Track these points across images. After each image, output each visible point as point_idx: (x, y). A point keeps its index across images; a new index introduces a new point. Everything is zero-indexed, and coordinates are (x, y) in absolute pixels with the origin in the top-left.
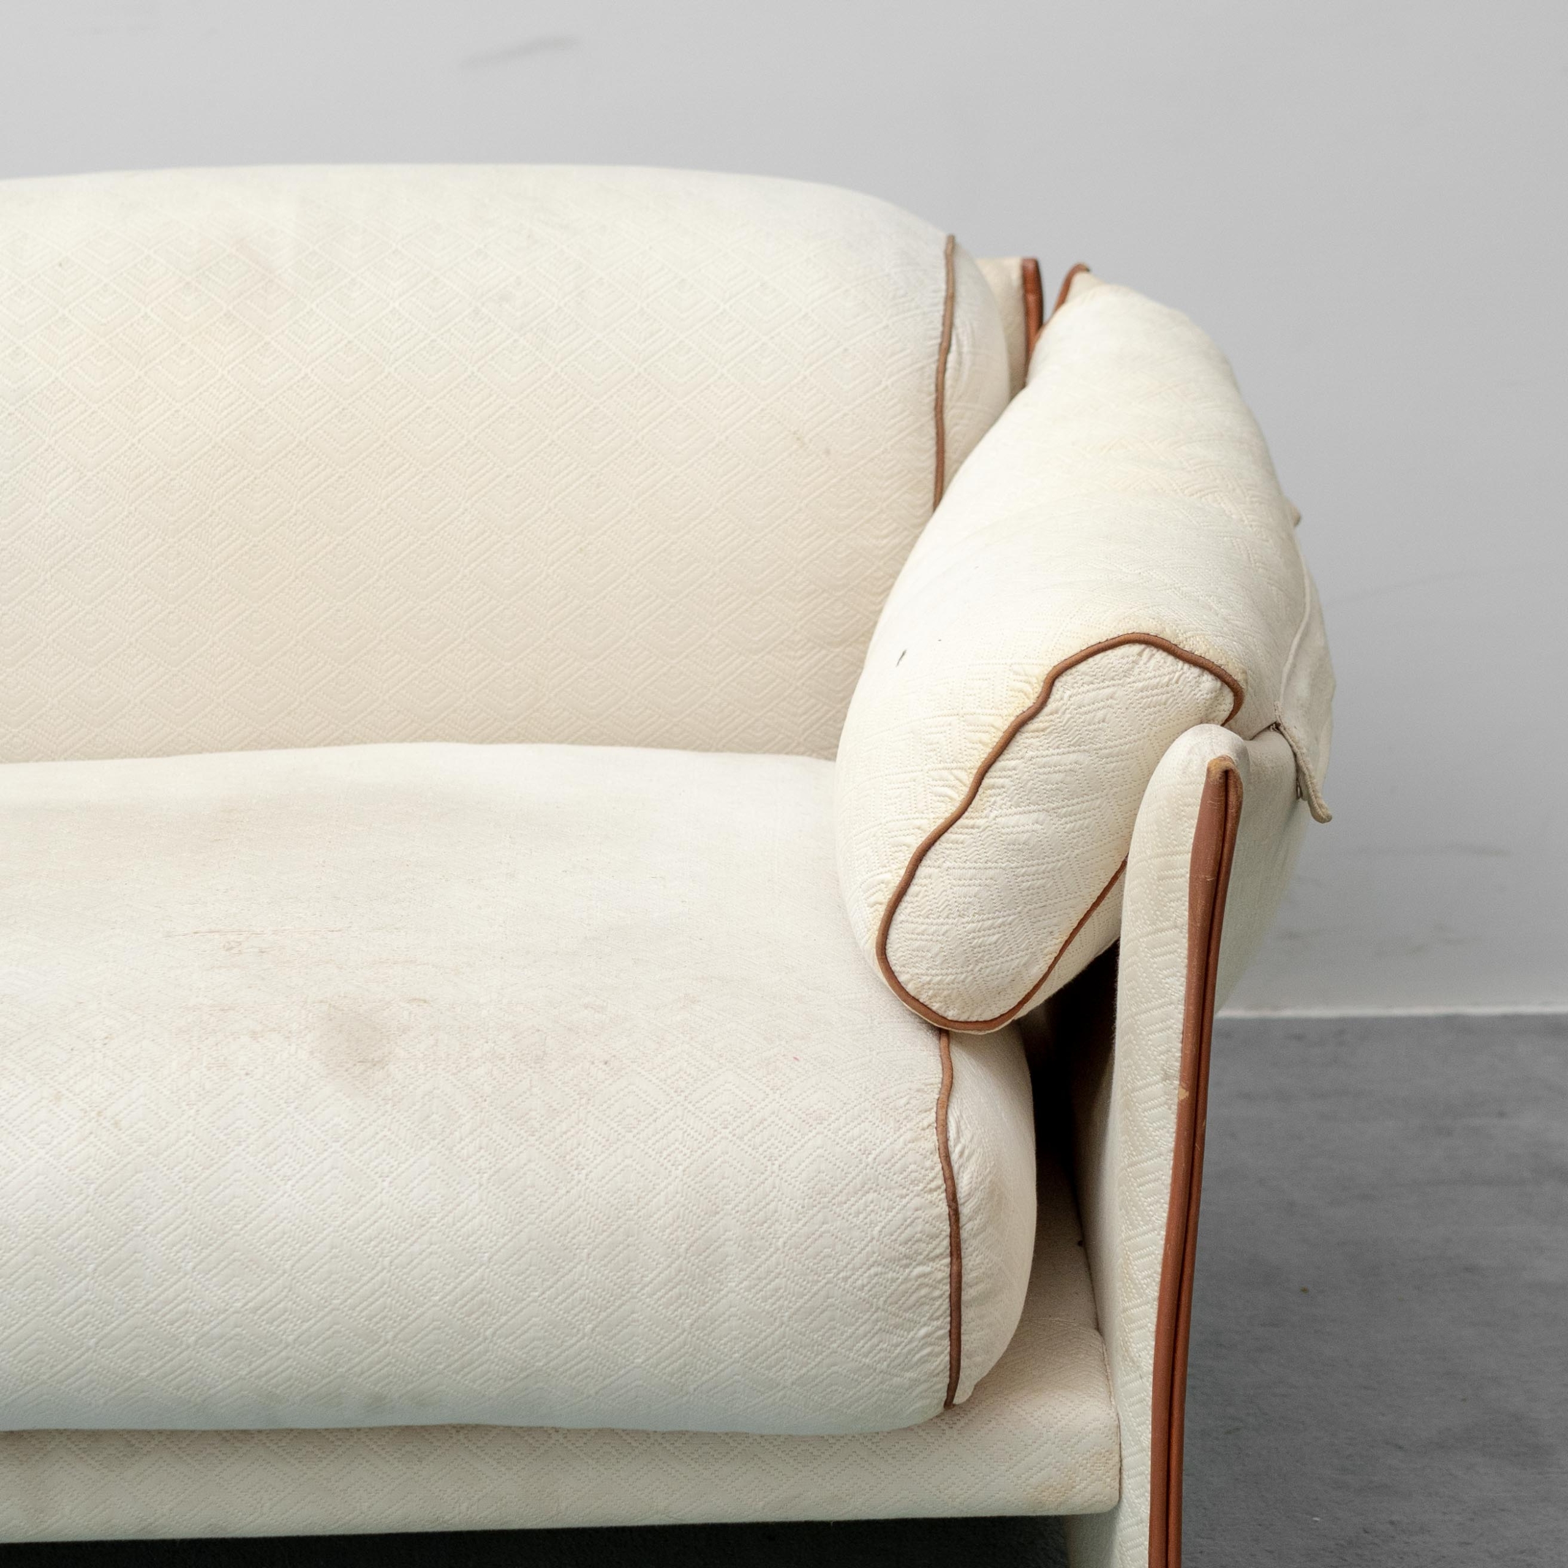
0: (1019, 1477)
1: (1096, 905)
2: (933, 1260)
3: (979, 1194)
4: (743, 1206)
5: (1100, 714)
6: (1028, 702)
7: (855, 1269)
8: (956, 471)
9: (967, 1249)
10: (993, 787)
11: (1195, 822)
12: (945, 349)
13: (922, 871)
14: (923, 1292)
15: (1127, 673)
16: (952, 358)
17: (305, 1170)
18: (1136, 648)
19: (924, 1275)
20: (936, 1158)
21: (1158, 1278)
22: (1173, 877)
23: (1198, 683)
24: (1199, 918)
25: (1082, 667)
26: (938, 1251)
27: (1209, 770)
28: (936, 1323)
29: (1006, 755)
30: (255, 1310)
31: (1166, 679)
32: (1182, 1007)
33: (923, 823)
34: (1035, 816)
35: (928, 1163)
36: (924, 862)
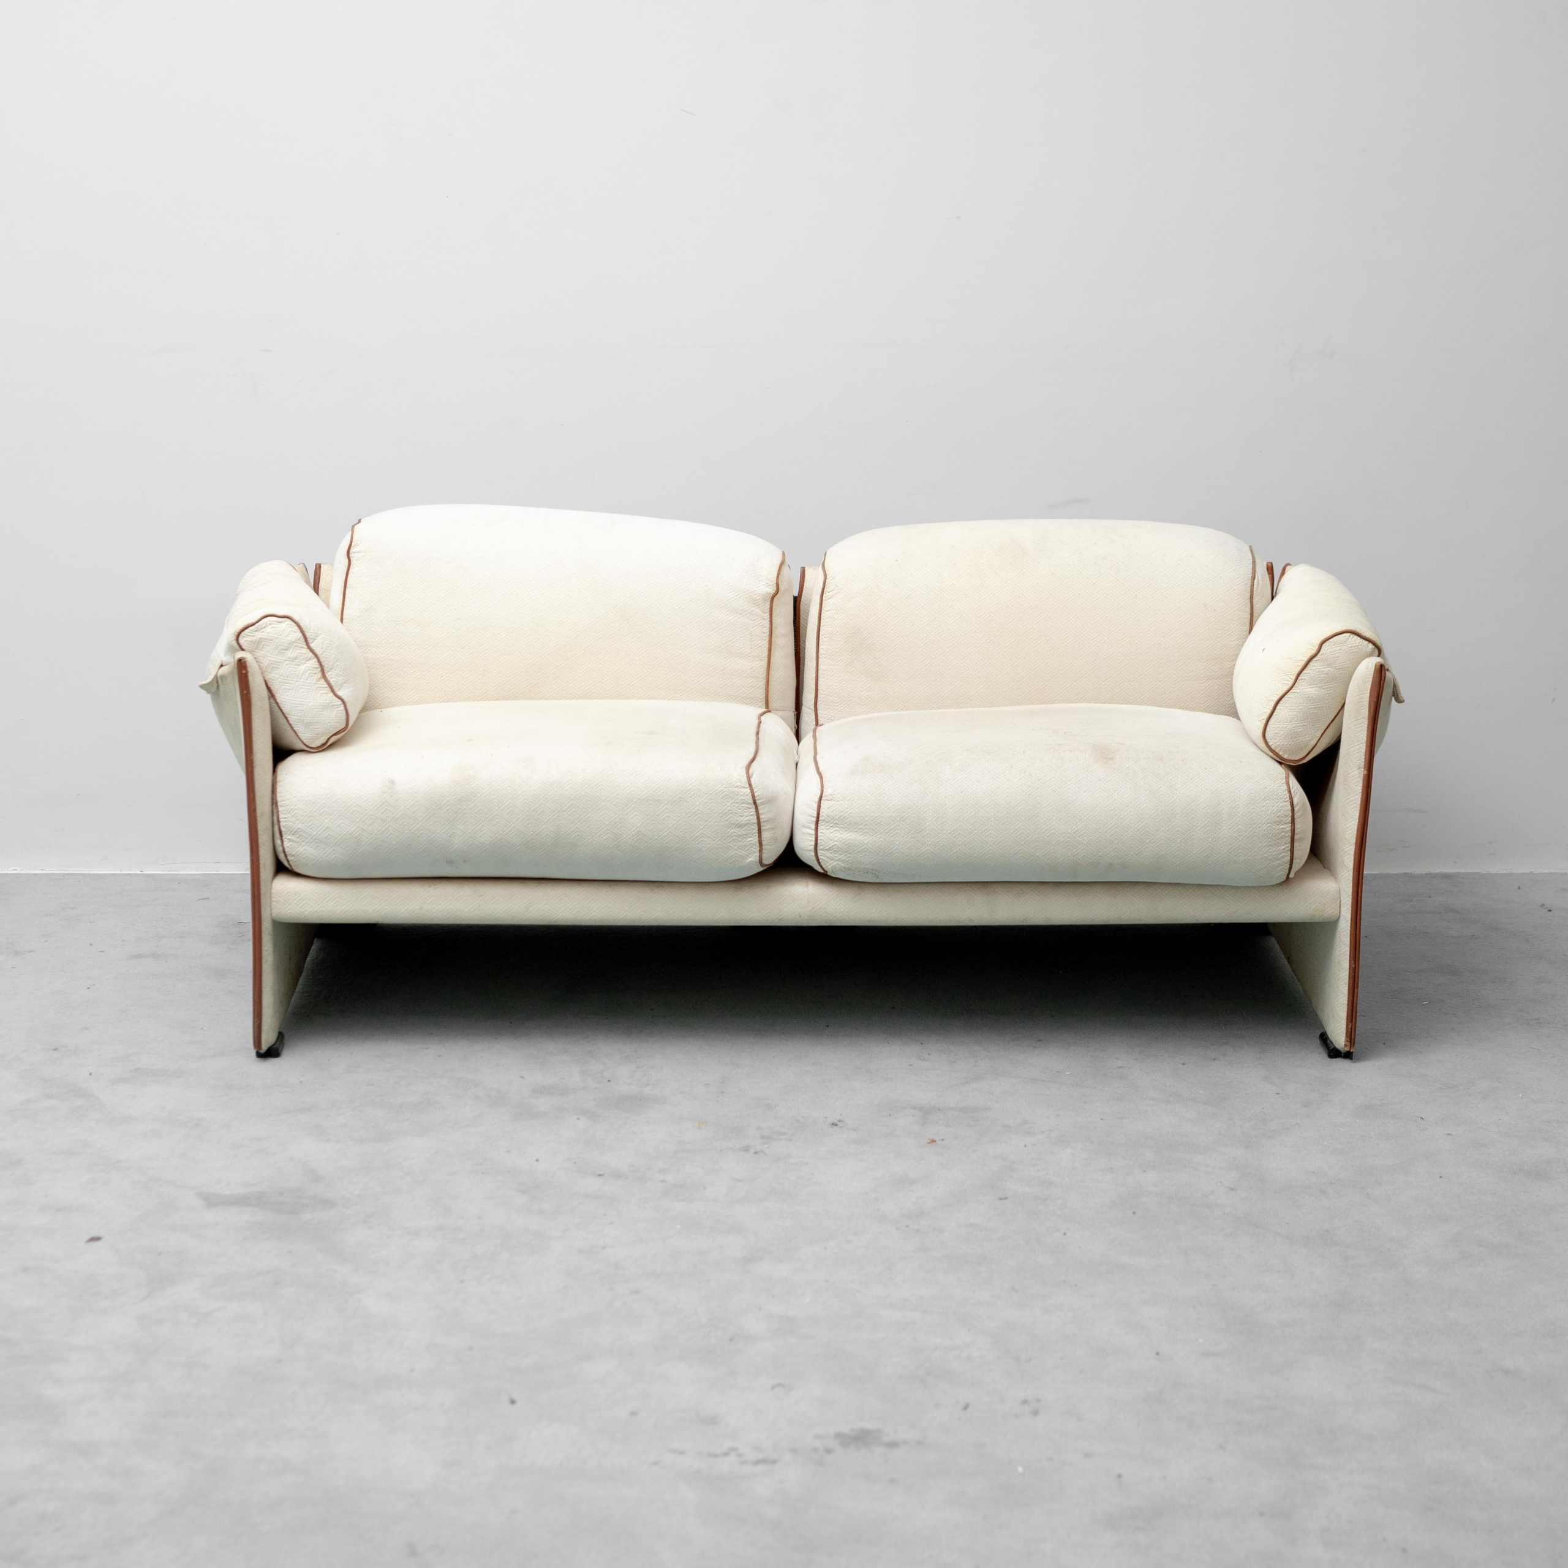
0: (1307, 906)
1: (1332, 721)
2: (1286, 824)
3: (1300, 805)
4: (1228, 803)
5: (1337, 655)
6: (1314, 652)
7: (1263, 824)
8: (1257, 620)
9: (1297, 821)
10: (1302, 679)
11: (1370, 683)
12: (1253, 578)
13: (1278, 708)
14: (1283, 834)
15: (1346, 642)
16: (1256, 581)
17: (1091, 789)
18: (1349, 634)
19: (1284, 828)
20: (1287, 792)
21: (1355, 836)
22: (1362, 702)
23: (1368, 646)
24: (1372, 713)
25: (1331, 640)
26: (1287, 821)
27: (1376, 665)
28: (1287, 845)
29: (1307, 669)
30: (1074, 833)
31: (1358, 644)
32: (1365, 745)
33: (1278, 693)
34: (1315, 688)
35: (1284, 793)
36: (1279, 705)
